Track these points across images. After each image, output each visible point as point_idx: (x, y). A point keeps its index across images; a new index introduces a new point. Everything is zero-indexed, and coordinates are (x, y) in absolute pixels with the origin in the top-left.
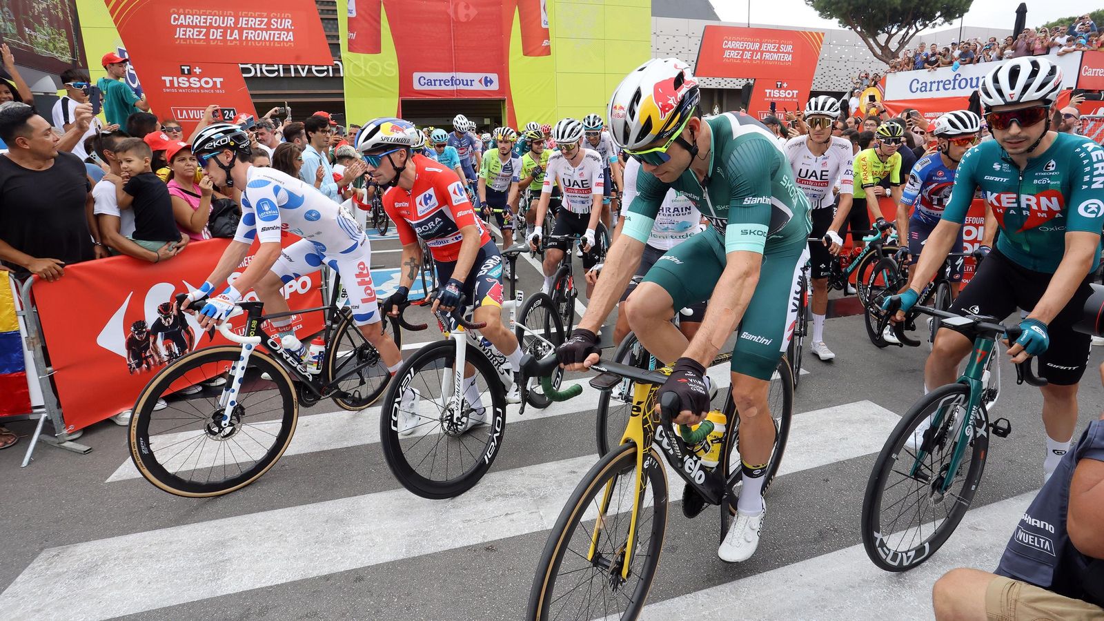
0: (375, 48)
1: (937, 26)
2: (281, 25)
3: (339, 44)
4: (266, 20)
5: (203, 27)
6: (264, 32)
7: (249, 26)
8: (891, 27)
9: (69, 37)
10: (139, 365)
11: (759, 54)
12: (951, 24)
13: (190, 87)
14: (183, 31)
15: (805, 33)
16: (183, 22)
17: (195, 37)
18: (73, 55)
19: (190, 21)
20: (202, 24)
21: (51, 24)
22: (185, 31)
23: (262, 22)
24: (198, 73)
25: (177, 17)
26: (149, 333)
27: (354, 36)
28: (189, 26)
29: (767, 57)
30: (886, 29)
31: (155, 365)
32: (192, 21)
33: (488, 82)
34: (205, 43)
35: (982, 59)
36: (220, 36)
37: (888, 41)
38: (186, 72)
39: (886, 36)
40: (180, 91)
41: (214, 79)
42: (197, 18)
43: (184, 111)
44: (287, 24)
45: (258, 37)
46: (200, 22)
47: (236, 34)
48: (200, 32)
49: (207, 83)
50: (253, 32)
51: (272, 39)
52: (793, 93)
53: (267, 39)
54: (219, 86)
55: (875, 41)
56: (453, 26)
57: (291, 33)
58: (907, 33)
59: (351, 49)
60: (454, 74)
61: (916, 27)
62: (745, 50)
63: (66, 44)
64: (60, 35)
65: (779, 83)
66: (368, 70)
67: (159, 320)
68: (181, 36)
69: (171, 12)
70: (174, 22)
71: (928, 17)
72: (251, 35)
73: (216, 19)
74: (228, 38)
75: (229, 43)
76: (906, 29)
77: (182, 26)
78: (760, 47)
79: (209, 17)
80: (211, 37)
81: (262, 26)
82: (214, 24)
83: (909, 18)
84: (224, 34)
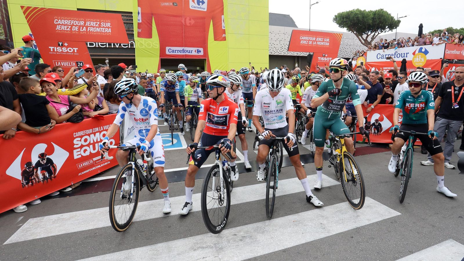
0: (150, 36)
1: (386, 32)
2: (105, 25)
3: (134, 34)
4: (99, 23)
5: (69, 25)
6: (98, 28)
7: (91, 25)
8: (368, 32)
9: (4, 28)
10: (27, 183)
11: (315, 42)
12: (392, 31)
13: (62, 52)
14: (60, 27)
15: (334, 34)
16: (60, 23)
17: (65, 29)
18: (6, 36)
19: (63, 22)
20: (69, 24)
22: (61, 27)
23: (97, 24)
24: (66, 45)
25: (57, 20)
26: (34, 168)
27: (140, 31)
28: (63, 25)
29: (319, 43)
30: (366, 32)
31: (36, 183)
32: (64, 23)
33: (199, 51)
34: (70, 32)
35: (405, 46)
36: (77, 29)
37: (367, 37)
38: (61, 45)
39: (366, 35)
40: (57, 53)
41: (74, 49)
42: (67, 21)
43: (59, 63)
44: (108, 25)
45: (95, 30)
46: (68, 23)
47: (85, 29)
48: (68, 27)
49: (70, 50)
50: (93, 28)
51: (101, 31)
52: (330, 59)
53: (99, 31)
54: (76, 51)
55: (362, 37)
56: (184, 28)
57: (110, 29)
58: (375, 34)
59: (138, 36)
60: (184, 48)
61: (378, 32)
62: (310, 40)
63: (3, 31)
65: (324, 55)
66: (146, 46)
67: (39, 161)
68: (59, 29)
69: (55, 18)
70: (56, 23)
71: (383, 28)
72: (92, 29)
73: (75, 22)
74: (81, 30)
75: (81, 33)
76: (374, 33)
77: (59, 24)
78: (316, 39)
79: (72, 21)
80: (73, 30)
81: (97, 26)
82: (74, 24)
83: (375, 28)
84: (79, 29)
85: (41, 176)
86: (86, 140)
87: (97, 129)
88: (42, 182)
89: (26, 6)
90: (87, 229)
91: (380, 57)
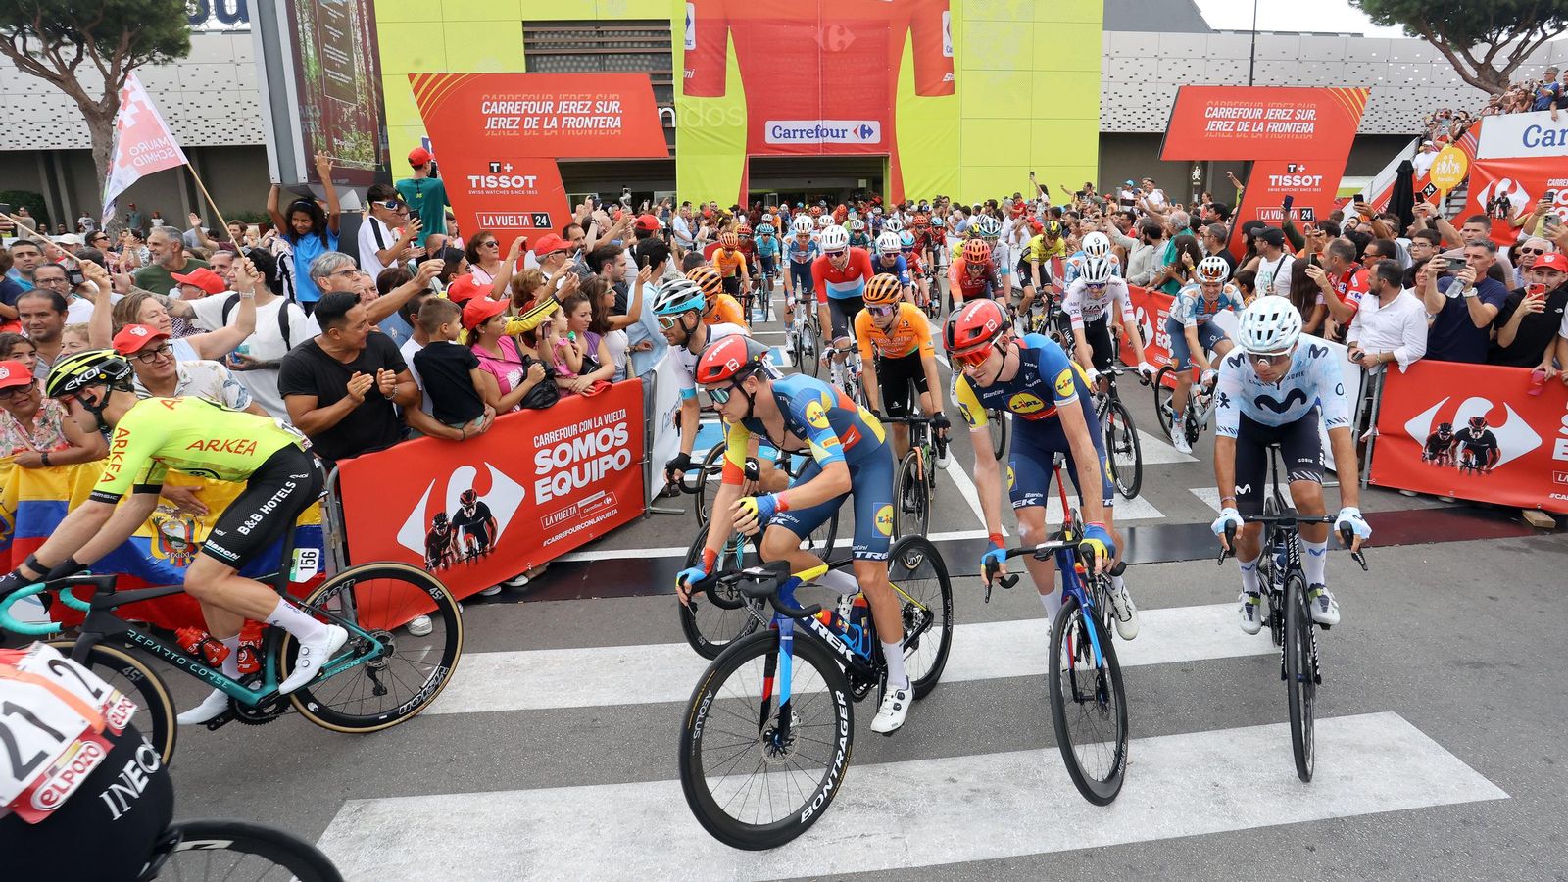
2: (607, 109)
4: (589, 102)
5: (518, 115)
6: (587, 118)
7: (570, 112)
8: (1497, 32)
9: (375, 139)
10: (436, 564)
13: (499, 188)
14: (495, 121)
16: (495, 110)
17: (508, 128)
18: (378, 159)
19: (503, 108)
20: (516, 112)
21: (358, 128)
22: (497, 121)
23: (585, 105)
24: (508, 170)
25: (489, 104)
26: (450, 527)
28: (502, 115)
30: (1488, 36)
31: (453, 563)
32: (506, 109)
34: (519, 135)
36: (536, 125)
37: (1490, 55)
38: (495, 169)
39: (1487, 47)
40: (488, 193)
41: (526, 177)
42: (510, 105)
44: (614, 106)
45: (580, 124)
46: (514, 108)
47: (554, 123)
48: (514, 121)
49: (518, 182)
50: (574, 118)
51: (596, 126)
53: (590, 126)
54: (531, 186)
55: (1467, 56)
57: (618, 118)
58: (1526, 41)
61: (1543, 31)
64: (367, 138)
65: (1292, 165)
67: (461, 510)
68: (493, 128)
69: (485, 98)
70: (486, 111)
72: (572, 122)
73: (532, 104)
74: (545, 127)
75: (546, 134)
76: (1524, 34)
77: (493, 114)
79: (524, 104)
80: (525, 127)
81: (585, 111)
82: (530, 112)
83: (1532, 17)
84: (541, 123)
85: (464, 548)
86: (563, 455)
87: (588, 424)
88: (465, 561)
89: (420, 71)
90: (574, 704)
91: (1537, 141)
